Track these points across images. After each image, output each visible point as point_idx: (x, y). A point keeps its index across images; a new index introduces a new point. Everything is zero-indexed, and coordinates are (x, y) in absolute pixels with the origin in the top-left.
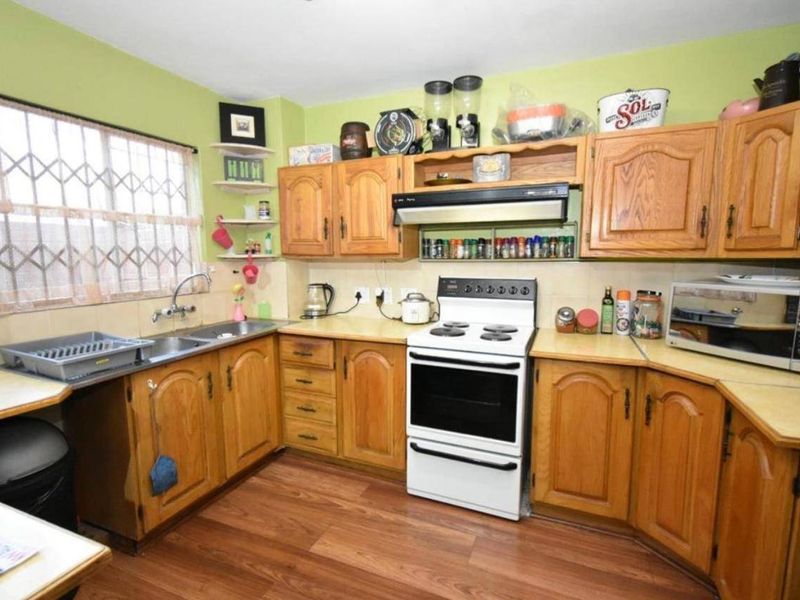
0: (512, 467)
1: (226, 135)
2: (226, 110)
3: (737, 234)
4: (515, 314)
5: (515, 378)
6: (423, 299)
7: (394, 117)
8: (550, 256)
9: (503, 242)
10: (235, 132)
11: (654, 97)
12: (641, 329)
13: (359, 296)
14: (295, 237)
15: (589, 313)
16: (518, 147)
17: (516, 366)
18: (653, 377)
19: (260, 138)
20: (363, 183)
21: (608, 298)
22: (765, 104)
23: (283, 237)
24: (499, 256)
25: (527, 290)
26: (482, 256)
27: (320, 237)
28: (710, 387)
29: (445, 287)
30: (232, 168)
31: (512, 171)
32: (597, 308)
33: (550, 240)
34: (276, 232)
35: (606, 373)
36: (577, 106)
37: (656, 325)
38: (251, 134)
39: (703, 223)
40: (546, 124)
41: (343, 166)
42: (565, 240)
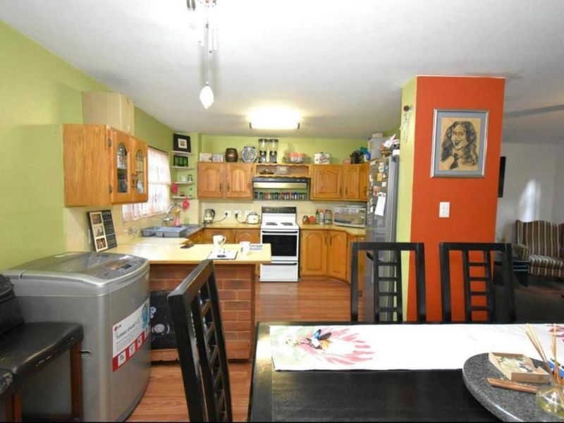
0: (295, 264)
1: (176, 147)
2: (176, 137)
3: (348, 193)
4: (290, 218)
5: (296, 236)
6: (256, 215)
7: (249, 149)
8: (300, 199)
9: (284, 194)
10: (180, 146)
11: (328, 156)
12: (327, 222)
13: (226, 214)
14: (206, 189)
15: (312, 217)
16: (291, 165)
17: (296, 232)
18: (332, 232)
19: (189, 150)
20: (237, 172)
21: (317, 213)
22: (352, 163)
23: (198, 190)
24: (283, 199)
25: (292, 210)
26: (277, 199)
27: (218, 191)
28: (344, 232)
29: (264, 210)
30: (177, 160)
31: (289, 172)
32: (314, 215)
33: (300, 194)
34: (195, 188)
35: (320, 232)
36: (309, 154)
37: (330, 220)
38: (185, 147)
39: (341, 191)
40: (299, 159)
41: (229, 165)
42: (304, 194)
